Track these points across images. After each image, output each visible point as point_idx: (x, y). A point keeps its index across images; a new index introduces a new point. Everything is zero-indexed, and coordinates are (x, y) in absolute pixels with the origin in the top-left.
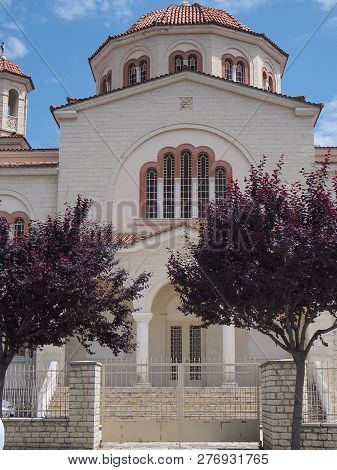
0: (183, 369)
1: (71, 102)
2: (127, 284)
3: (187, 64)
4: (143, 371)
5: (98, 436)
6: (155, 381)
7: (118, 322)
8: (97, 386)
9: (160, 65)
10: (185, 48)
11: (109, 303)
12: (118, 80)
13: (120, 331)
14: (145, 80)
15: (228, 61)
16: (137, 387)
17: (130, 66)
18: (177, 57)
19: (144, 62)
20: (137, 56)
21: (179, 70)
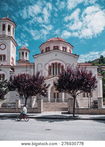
0: (56, 100)
1: (36, 55)
2: (47, 86)
3: (56, 48)
4: (49, 100)
5: (42, 110)
6: (51, 102)
7: (45, 92)
8: (42, 103)
9: (52, 48)
10: (56, 45)
11: (43, 89)
12: (44, 51)
13: (45, 93)
14: (49, 51)
15: (63, 48)
16: (48, 103)
17: (46, 48)
18: (54, 47)
19: (49, 48)
20: (48, 47)
21: (55, 49)
